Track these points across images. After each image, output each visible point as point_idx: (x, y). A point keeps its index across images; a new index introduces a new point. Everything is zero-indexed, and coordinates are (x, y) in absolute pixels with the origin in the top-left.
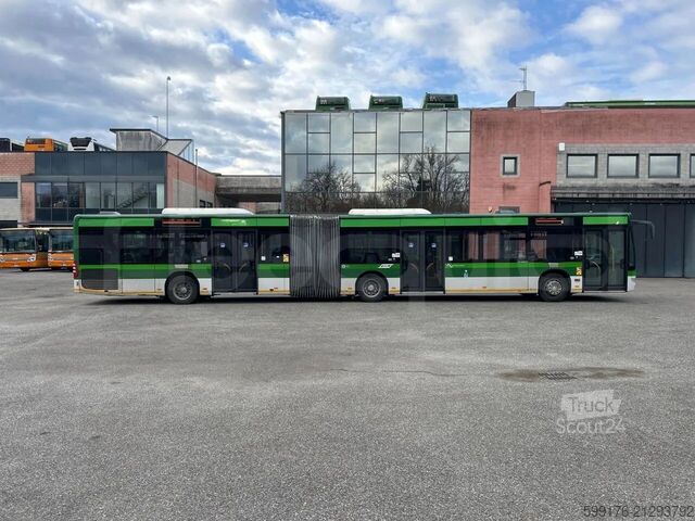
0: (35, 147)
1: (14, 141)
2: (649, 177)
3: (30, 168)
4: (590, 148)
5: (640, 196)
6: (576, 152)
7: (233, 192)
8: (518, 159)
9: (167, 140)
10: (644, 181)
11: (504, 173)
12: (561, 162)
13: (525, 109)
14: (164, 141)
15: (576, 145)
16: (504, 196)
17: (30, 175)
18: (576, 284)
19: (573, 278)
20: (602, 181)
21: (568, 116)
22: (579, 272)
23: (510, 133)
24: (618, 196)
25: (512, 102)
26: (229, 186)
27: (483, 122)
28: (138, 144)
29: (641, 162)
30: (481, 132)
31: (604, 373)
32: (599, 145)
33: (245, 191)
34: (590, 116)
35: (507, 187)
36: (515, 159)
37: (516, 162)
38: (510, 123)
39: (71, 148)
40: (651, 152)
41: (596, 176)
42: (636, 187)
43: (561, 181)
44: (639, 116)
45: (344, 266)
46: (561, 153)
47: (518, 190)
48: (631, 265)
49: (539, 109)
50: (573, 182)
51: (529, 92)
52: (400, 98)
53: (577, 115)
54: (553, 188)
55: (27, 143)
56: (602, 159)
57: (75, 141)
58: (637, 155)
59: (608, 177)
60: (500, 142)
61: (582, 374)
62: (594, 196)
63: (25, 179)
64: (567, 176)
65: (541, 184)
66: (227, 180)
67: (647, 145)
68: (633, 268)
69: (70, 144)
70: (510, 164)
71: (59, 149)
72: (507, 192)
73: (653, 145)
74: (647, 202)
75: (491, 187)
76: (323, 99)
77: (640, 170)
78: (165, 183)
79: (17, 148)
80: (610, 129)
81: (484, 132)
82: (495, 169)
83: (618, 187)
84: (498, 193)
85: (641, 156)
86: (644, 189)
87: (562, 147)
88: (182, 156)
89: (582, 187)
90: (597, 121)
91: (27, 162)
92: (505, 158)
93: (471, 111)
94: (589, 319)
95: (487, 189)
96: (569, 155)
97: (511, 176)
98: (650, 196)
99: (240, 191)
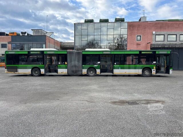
0: (12, 35)
1: (6, 33)
2: (180, 41)
3: (10, 40)
4: (162, 33)
5: (177, 47)
6: (158, 34)
7: (65, 47)
8: (141, 36)
9: (47, 32)
10: (178, 42)
11: (137, 40)
12: (154, 37)
13: (143, 22)
14: (46, 33)
15: (158, 32)
16: (137, 47)
17: (10, 42)
18: (154, 72)
19: (153, 70)
20: (166, 43)
21: (156, 24)
22: (155, 68)
23: (139, 29)
24: (170, 47)
25: (140, 20)
26: (64, 45)
27: (131, 26)
28: (39, 34)
29: (177, 37)
30: (130, 29)
31: (151, 102)
32: (165, 32)
33: (68, 46)
34: (163, 23)
35: (138, 44)
36: (140, 36)
37: (140, 37)
38: (139, 26)
39: (21, 35)
40: (180, 34)
41: (164, 41)
42: (176, 44)
43: (154, 43)
44: (177, 23)
45: (83, 66)
46: (153, 34)
47: (141, 45)
48: (171, 66)
49: (147, 22)
50: (157, 43)
51: (145, 17)
52: (108, 19)
53: (158, 23)
54: (151, 44)
55: (10, 33)
56: (166, 36)
57: (22, 33)
58: (176, 35)
59: (168, 41)
60: (136, 31)
61: (142, 102)
62: (163, 47)
63: (9, 43)
64: (156, 41)
65: (148, 43)
66: (63, 44)
67: (179, 32)
68: (171, 67)
69: (21, 34)
70: (139, 37)
71: (18, 35)
72: (138, 46)
73: (181, 32)
74: (179, 48)
75: (133, 44)
76: (87, 20)
77: (177, 39)
78: (45, 44)
79: (7, 35)
80: (168, 27)
81: (131, 29)
82: (134, 39)
83: (170, 44)
84: (135, 46)
85: (177, 35)
86: (178, 45)
87: (154, 32)
88: (50, 37)
89: (160, 44)
90: (165, 25)
91: (9, 39)
92: (137, 36)
93: (128, 22)
94: (155, 82)
95: (132, 45)
96: (156, 35)
97: (139, 41)
98: (180, 47)
99: (67, 47)
